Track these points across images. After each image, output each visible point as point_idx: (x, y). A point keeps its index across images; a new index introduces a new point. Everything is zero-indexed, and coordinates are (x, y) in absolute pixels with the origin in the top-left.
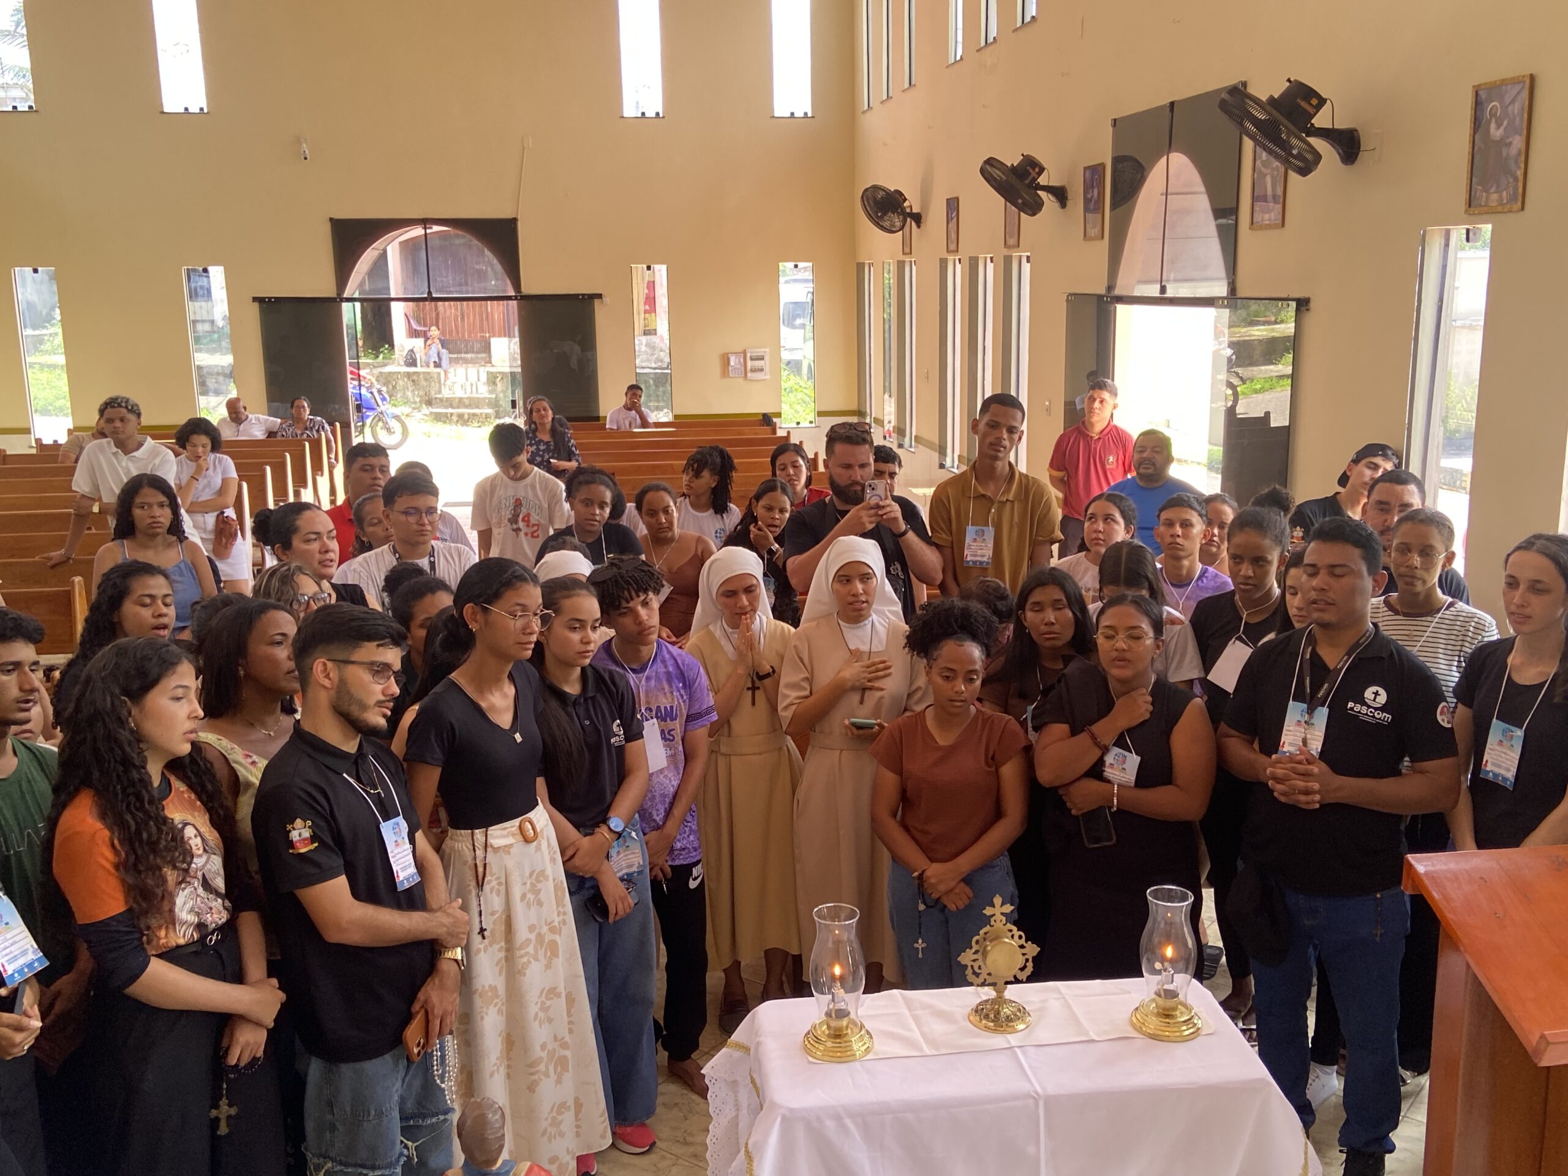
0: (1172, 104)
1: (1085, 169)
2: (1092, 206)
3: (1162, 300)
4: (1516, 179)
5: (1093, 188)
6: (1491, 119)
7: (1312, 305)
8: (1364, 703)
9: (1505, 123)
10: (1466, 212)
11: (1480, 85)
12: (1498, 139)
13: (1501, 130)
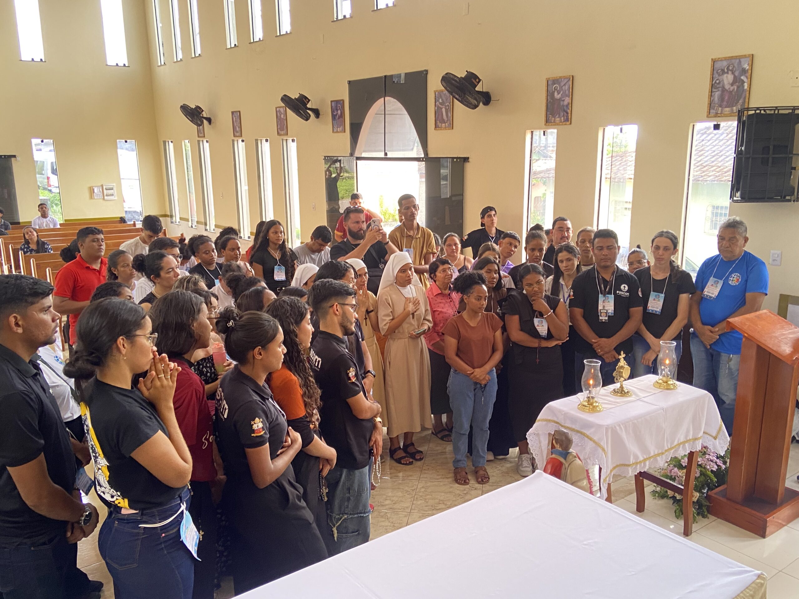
0: (385, 76)
1: (332, 101)
2: (337, 117)
3: (386, 159)
4: (567, 113)
5: (337, 110)
6: (555, 91)
7: (470, 160)
8: (622, 291)
9: (561, 93)
10: (545, 125)
11: (549, 78)
12: (558, 98)
13: (560, 95)
